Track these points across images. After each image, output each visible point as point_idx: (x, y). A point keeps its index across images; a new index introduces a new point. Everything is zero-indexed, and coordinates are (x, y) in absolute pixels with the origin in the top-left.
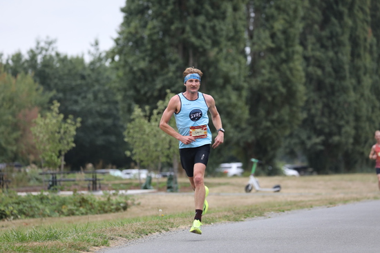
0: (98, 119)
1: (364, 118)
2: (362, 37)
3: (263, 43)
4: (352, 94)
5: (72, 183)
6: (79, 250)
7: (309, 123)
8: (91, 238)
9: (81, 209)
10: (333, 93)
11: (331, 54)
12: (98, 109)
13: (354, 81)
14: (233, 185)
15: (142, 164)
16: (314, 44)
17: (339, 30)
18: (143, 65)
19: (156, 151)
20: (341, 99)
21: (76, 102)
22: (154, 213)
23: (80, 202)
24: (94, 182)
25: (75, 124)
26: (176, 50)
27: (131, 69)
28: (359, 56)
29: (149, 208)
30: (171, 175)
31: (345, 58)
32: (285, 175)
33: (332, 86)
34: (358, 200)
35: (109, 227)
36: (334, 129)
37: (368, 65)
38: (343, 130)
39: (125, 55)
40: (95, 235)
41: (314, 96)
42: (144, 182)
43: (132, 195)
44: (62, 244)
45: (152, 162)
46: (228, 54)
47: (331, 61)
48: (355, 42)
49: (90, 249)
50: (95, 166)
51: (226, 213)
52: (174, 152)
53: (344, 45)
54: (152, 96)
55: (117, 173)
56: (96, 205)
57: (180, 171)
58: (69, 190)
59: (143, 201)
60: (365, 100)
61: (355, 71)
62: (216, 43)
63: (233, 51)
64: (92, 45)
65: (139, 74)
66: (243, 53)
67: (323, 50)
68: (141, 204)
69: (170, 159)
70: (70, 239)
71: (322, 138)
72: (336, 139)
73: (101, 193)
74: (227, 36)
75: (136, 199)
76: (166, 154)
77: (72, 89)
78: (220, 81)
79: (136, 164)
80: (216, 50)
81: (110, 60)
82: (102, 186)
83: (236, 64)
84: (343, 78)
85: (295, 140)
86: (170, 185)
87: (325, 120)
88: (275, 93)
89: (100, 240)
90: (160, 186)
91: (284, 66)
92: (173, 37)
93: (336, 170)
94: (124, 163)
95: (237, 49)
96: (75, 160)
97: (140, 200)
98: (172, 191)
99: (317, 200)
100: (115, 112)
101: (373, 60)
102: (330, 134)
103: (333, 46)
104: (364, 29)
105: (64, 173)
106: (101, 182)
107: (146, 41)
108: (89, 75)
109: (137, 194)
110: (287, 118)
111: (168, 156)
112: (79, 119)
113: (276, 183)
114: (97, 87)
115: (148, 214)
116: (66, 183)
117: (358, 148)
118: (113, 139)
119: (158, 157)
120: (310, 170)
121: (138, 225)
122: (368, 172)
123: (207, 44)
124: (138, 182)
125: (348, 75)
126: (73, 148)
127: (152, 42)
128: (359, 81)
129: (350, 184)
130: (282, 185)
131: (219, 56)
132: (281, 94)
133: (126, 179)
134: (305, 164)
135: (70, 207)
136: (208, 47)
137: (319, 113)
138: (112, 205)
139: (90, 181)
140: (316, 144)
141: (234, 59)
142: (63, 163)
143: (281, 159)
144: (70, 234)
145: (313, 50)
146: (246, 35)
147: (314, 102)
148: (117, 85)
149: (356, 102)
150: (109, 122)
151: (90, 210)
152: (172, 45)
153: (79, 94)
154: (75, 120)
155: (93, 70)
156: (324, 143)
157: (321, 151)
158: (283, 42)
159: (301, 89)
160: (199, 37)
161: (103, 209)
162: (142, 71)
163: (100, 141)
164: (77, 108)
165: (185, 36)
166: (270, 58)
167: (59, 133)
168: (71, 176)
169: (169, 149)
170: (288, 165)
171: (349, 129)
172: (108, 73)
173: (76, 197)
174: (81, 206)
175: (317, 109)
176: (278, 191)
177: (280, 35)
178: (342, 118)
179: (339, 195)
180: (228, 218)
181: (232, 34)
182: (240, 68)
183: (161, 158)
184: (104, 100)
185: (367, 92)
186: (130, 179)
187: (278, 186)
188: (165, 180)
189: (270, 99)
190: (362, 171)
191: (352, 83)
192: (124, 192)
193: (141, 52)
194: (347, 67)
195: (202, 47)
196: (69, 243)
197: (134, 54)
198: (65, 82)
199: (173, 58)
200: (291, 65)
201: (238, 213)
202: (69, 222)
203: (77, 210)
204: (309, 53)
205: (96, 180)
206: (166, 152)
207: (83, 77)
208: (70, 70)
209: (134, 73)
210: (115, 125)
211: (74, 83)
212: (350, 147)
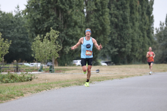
0: (19, 41)
1: (136, 40)
2: (135, 5)
3: (92, 7)
4: (131, 30)
5: (7, 68)
6: (10, 98)
7: (112, 42)
8: (16, 93)
9: (11, 80)
10: (122, 29)
11: (121, 12)
12: (19, 36)
13: (131, 24)
14: (78, 69)
15: (38, 60)
16: (114, 8)
17: (125, 1)
18: (39, 17)
19: (45, 55)
20: (126, 32)
21: (9, 33)
22: (44, 82)
23: (11, 77)
24: (17, 68)
25: (9, 43)
26: (53, 10)
27: (34, 18)
28: (133, 13)
29: (42, 79)
30: (51, 65)
31: (128, 14)
32: (101, 65)
33: (122, 26)
34: (133, 76)
35: (24, 88)
36: (123, 45)
37: (138, 17)
38: (127, 45)
39: (31, 12)
40: (17, 92)
41: (114, 31)
42: (39, 68)
43: (34, 74)
44: (3, 96)
45: (43, 59)
46: (76, 12)
47: (122, 15)
48: (132, 7)
49: (15, 98)
50: (17, 61)
51: (75, 82)
52: (53, 55)
53: (127, 8)
54: (43, 30)
55: (27, 64)
56: (18, 78)
57: (55, 63)
58: (6, 72)
59: (39, 77)
60: (136, 32)
61: (132, 19)
62: (71, 7)
63: (78, 11)
64: (16, 8)
65: (37, 21)
66: (83, 11)
67: (118, 10)
68: (38, 78)
69: (51, 58)
70: (6, 93)
71: (117, 49)
72: (124, 49)
73: (20, 73)
74: (76, 4)
75: (36, 76)
76: (49, 56)
77: (7, 27)
78: (73, 24)
79: (36, 60)
80: (71, 10)
81: (24, 14)
82: (20, 70)
83: (80, 17)
84: (127, 23)
85: (106, 50)
86: (50, 70)
87: (119, 41)
88: (97, 29)
89: (20, 94)
90: (47, 70)
91: (101, 17)
92: (52, 4)
93: (124, 63)
94: (31, 60)
95: (80, 10)
96: (9, 59)
97: (37, 76)
98: (52, 72)
99: (115, 76)
100: (26, 38)
101: (140, 15)
102: (121, 47)
103: (122, 9)
104: (136, 2)
105: (4, 64)
106: (20, 68)
107: (40, 6)
108: (15, 21)
109: (36, 74)
110: (102, 40)
111: (50, 57)
112: (11, 41)
113: (97, 69)
114: (18, 27)
115: (41, 82)
116: (5, 68)
117: (133, 53)
118: (26, 49)
119: (46, 58)
120: (112, 63)
121: (36, 87)
122: (137, 64)
123: (67, 8)
124: (37, 68)
125: (129, 21)
126: (8, 53)
127: (43, 6)
128: (134, 24)
129: (129, 69)
130: (100, 69)
131: (72, 13)
132: (100, 30)
133: (31, 67)
134: (110, 60)
135: (6, 79)
136: (68, 9)
137: (116, 38)
138: (25, 78)
139: (15, 68)
140: (115, 52)
141: (79, 14)
142: (4, 60)
143: (100, 59)
144: (6, 91)
145: (113, 10)
146: (84, 4)
147: (114, 33)
148: (27, 25)
149: (132, 33)
150: (24, 42)
151: (15, 80)
152: (51, 8)
153: (10, 30)
154: (9, 41)
155: (16, 19)
156: (118, 51)
157: (117, 55)
158: (101, 7)
159: (108, 27)
160: (64, 4)
161: (21, 80)
162: (38, 19)
163: (20, 50)
164: (9, 36)
165: (57, 4)
166: (95, 14)
167: (2, 46)
168: (7, 66)
169: (50, 54)
170: (103, 61)
171: (129, 45)
172: (23, 20)
173: (9, 75)
174: (11, 79)
175: (115, 36)
176: (98, 72)
177: (99, 4)
178: (126, 40)
179: (124, 74)
180: (76, 84)
181: (78, 3)
182: (82, 18)
183: (47, 58)
184: (22, 32)
185: (137, 29)
186: (33, 67)
187: (98, 70)
188: (49, 67)
189: (95, 32)
190: (135, 64)
191: (130, 25)
192: (30, 72)
193: (38, 11)
194: (128, 18)
195: (65, 9)
196: (6, 95)
197: (35, 12)
198: (4, 24)
199: (52, 14)
200: (104, 17)
201: (81, 82)
202: (6, 86)
203: (9, 81)
204: (112, 12)
205: (18, 67)
206: (49, 55)
207: (12, 22)
208: (6, 19)
209: (35, 20)
210: (26, 43)
211: (8, 25)
212: (130, 53)
